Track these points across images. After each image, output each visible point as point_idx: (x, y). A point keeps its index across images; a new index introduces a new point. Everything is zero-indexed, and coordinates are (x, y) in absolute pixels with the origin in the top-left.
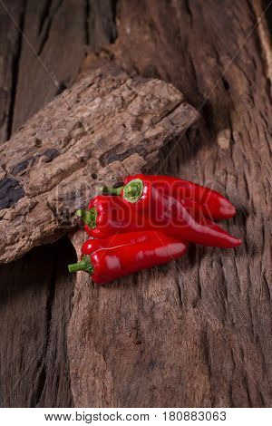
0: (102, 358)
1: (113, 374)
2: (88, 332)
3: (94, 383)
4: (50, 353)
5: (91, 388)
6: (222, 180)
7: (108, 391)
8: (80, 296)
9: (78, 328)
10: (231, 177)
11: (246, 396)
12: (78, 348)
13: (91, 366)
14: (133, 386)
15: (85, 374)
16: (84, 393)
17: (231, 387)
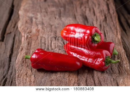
0: (30, 71)
1: (35, 76)
2: (25, 61)
3: (26, 80)
4: (9, 73)
5: (24, 81)
6: (84, 10)
7: (32, 82)
8: (22, 49)
9: (20, 60)
10: (88, 9)
11: (93, 82)
12: (20, 67)
13: (25, 73)
14: (43, 80)
15: (22, 76)
16: (21, 83)
17: (86, 79)
